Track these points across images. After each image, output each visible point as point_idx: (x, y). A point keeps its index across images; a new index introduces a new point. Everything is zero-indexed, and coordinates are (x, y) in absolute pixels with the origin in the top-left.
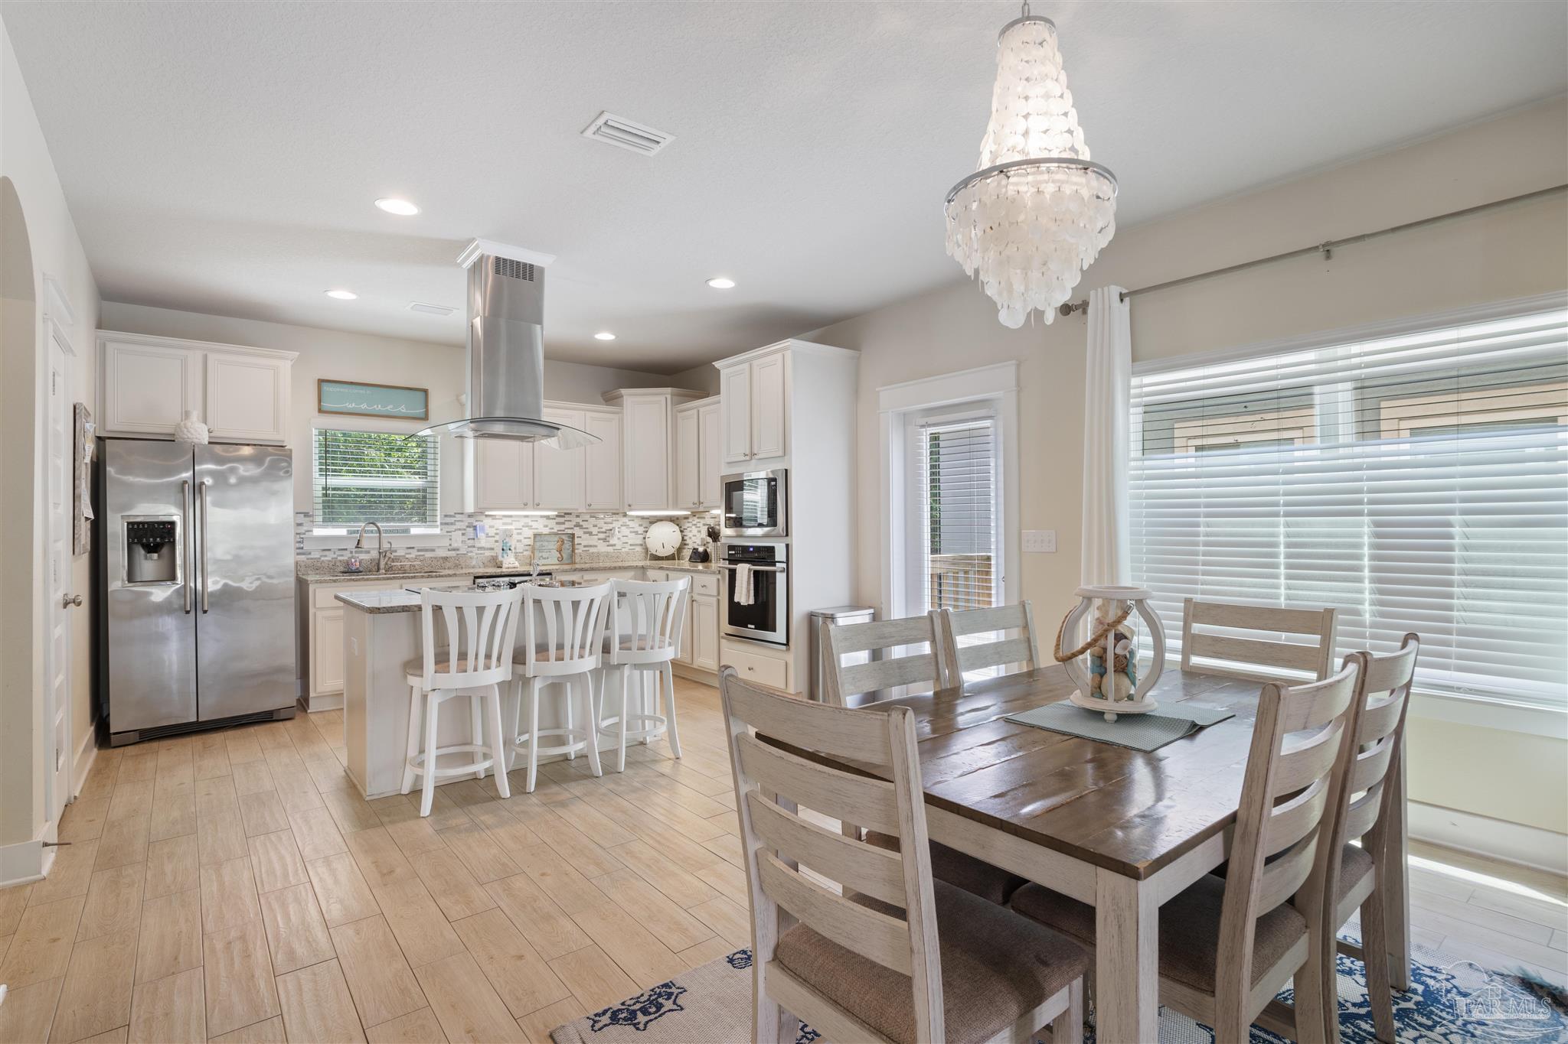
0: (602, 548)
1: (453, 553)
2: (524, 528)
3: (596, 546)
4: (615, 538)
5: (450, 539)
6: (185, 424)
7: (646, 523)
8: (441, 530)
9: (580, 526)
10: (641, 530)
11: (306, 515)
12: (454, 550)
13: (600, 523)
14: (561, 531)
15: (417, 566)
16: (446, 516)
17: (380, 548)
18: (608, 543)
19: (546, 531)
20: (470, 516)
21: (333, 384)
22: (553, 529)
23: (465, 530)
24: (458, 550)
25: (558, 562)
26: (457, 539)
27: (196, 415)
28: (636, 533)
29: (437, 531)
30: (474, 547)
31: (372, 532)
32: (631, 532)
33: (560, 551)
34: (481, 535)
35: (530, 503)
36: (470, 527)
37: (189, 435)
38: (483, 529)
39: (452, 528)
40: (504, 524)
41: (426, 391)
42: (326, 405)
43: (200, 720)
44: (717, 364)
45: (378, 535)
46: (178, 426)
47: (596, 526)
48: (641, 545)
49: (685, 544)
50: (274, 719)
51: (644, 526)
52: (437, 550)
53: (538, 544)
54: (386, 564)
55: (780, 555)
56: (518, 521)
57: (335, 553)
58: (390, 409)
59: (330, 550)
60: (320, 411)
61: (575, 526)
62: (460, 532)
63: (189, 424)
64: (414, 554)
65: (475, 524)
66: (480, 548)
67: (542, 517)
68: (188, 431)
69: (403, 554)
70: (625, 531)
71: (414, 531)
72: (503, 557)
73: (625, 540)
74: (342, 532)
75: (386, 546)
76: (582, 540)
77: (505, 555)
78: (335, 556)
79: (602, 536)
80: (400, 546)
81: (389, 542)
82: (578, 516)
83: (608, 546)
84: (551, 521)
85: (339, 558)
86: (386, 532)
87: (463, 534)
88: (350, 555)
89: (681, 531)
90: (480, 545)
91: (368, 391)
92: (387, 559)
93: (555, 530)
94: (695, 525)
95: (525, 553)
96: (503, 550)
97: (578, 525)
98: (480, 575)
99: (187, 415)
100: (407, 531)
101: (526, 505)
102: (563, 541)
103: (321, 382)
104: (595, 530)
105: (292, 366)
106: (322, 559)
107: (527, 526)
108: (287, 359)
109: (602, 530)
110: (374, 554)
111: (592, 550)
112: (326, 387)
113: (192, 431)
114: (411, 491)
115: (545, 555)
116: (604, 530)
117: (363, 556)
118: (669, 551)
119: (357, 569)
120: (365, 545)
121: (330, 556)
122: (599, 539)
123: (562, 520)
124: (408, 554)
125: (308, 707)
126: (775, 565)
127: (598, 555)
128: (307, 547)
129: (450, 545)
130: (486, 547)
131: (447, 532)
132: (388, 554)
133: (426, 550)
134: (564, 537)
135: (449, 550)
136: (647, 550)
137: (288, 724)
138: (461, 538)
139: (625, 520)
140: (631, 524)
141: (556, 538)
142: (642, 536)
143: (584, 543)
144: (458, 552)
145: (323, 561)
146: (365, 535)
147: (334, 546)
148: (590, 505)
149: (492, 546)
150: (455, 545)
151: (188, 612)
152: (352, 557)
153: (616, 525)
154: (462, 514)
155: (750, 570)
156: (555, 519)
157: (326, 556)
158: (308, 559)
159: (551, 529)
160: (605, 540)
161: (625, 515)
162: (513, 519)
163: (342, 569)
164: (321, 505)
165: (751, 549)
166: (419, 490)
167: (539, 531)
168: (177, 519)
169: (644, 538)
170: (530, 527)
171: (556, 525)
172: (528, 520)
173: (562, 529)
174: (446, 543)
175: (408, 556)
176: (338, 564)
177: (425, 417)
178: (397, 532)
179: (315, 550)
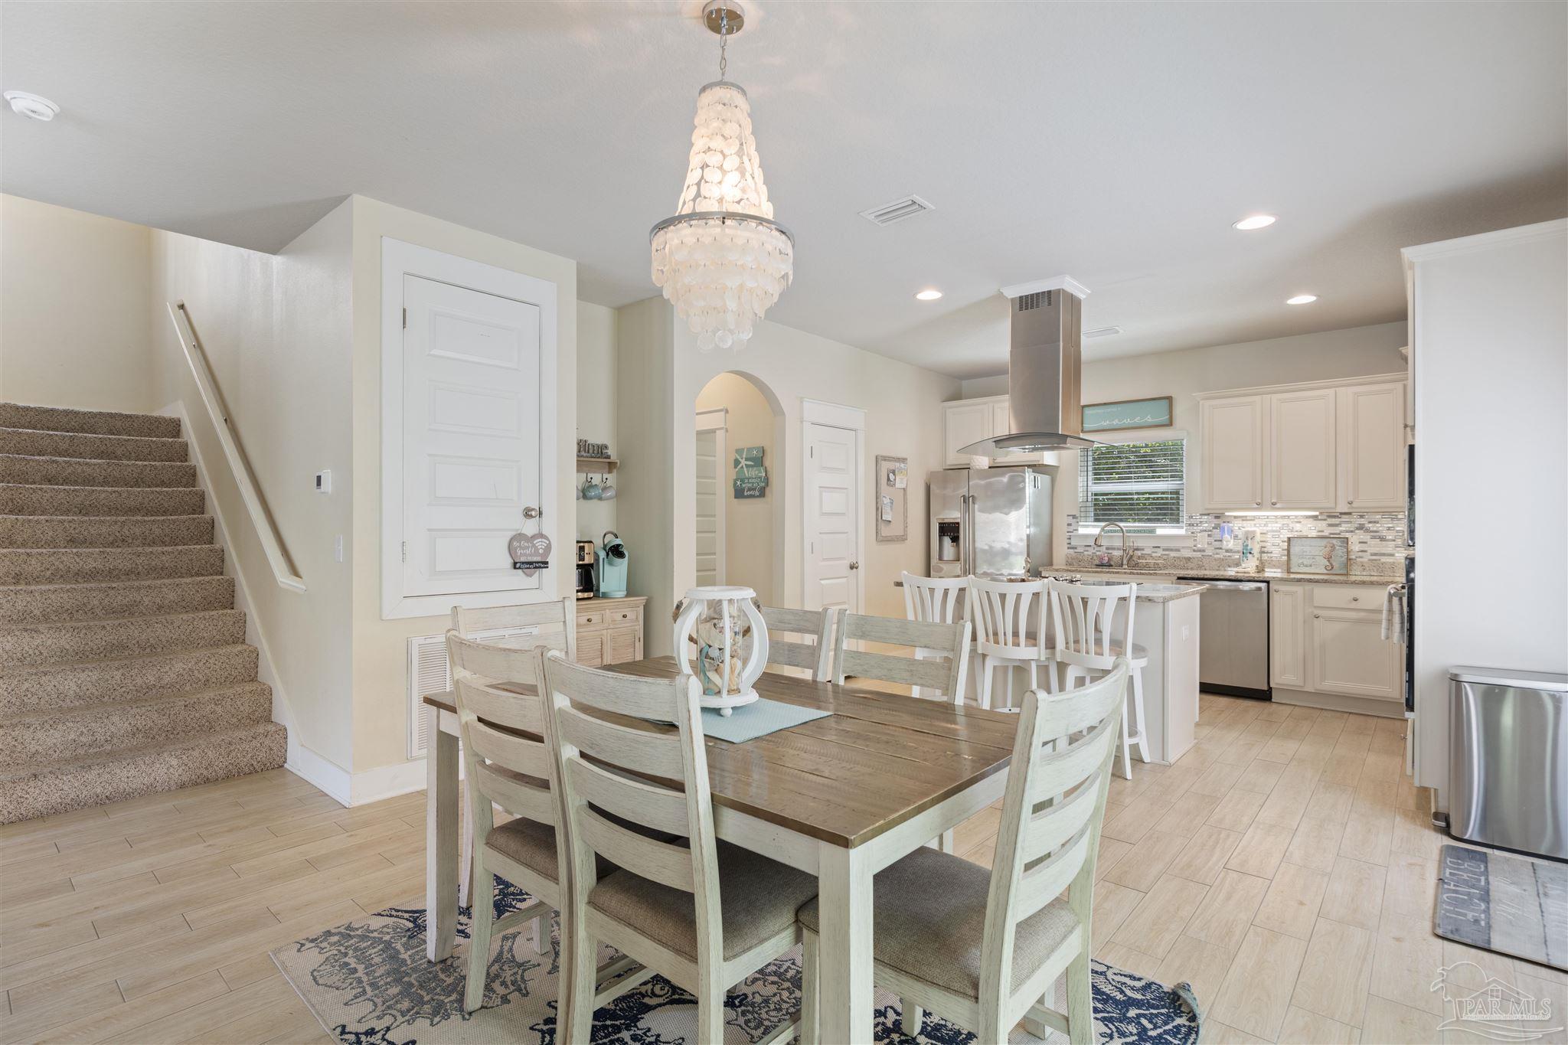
1: (1199, 554)
3: (1393, 555)
5: (1196, 540)
8: (1187, 530)
11: (1074, 517)
12: (1200, 551)
14: (1333, 534)
15: (1160, 565)
16: (1192, 516)
17: (1123, 546)
19: (1312, 534)
20: (1216, 517)
21: (1092, 408)
22: (1322, 531)
23: (1211, 531)
24: (1204, 551)
25: (1326, 572)
26: (1202, 542)
29: (1182, 532)
30: (1221, 549)
31: (1115, 531)
33: (1329, 559)
34: (1226, 536)
35: (1264, 503)
36: (1215, 528)
37: (974, 465)
38: (1229, 530)
39: (1198, 529)
40: (1255, 525)
41: (1169, 399)
42: (1087, 426)
45: (1121, 534)
52: (1181, 550)
53: (1297, 548)
54: (1130, 560)
56: (1277, 522)
57: (1092, 549)
58: (1137, 420)
60: (1083, 431)
61: (1357, 529)
62: (1206, 534)
64: (1160, 552)
65: (1221, 525)
66: (1227, 551)
67: (1307, 517)
68: (972, 462)
69: (1149, 552)
71: (1160, 531)
75: (1130, 544)
78: (1094, 551)
80: (1145, 544)
81: (1133, 541)
82: (1362, 517)
84: (1320, 522)
85: (1098, 553)
86: (1130, 531)
87: (1209, 536)
90: (1225, 547)
91: (1120, 408)
92: (1131, 556)
93: (1326, 533)
96: (1245, 553)
100: (1152, 531)
101: (1258, 504)
102: (1333, 547)
103: (1083, 407)
106: (1085, 553)
107: (1284, 528)
110: (1122, 551)
112: (1087, 411)
114: (1163, 493)
115: (1308, 562)
117: (1112, 552)
119: (1108, 563)
121: (1090, 551)
123: (1334, 521)
124: (1154, 552)
128: (1074, 543)
129: (1196, 546)
131: (1193, 533)
132: (1132, 552)
133: (1172, 550)
134: (1336, 542)
135: (1194, 551)
138: (1207, 539)
141: (1325, 543)
144: (1202, 553)
147: (1091, 543)
150: (1200, 546)
152: (1105, 553)
154: (1208, 514)
157: (1086, 550)
158: (1075, 553)
159: (1318, 531)
163: (1097, 562)
164: (1092, 508)
166: (1171, 493)
167: (1299, 534)
168: (960, 521)
170: (1287, 529)
171: (1330, 528)
172: (1286, 521)
173: (1338, 532)
174: (1190, 543)
175: (1154, 555)
176: (1095, 558)
177: (1170, 423)
178: (1145, 532)
179: (1080, 546)
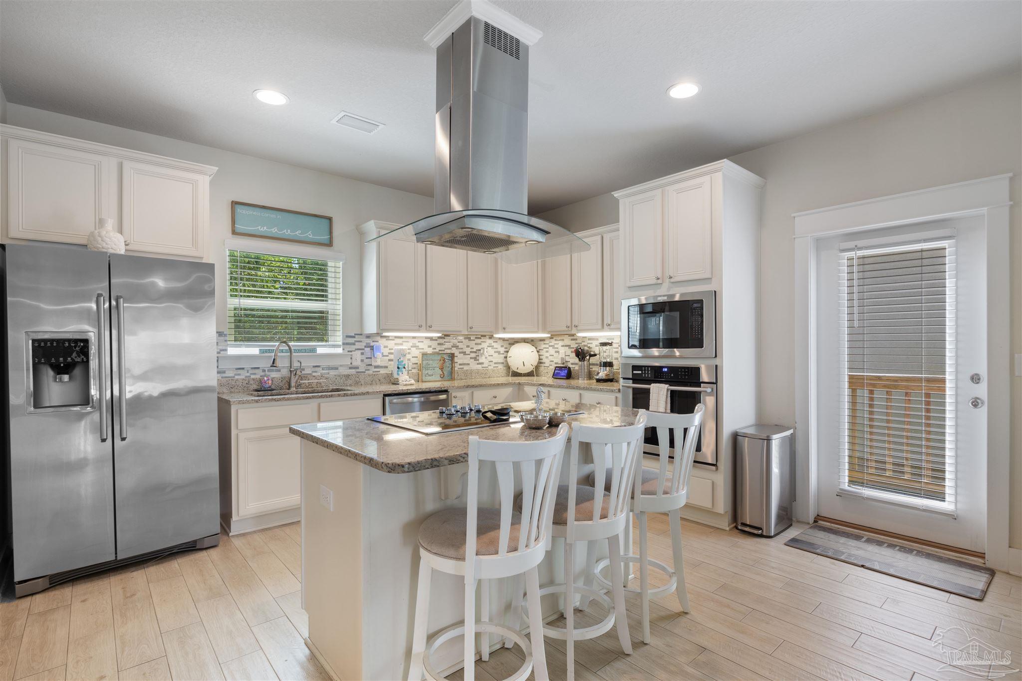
0: (474, 366)
1: (353, 371)
2: (412, 349)
3: (469, 364)
4: (484, 357)
5: (351, 358)
6: (99, 233)
7: (506, 344)
8: (343, 349)
9: (457, 347)
10: (502, 350)
11: (224, 335)
13: (472, 344)
14: (442, 351)
15: (323, 384)
16: (347, 337)
17: (291, 366)
18: (478, 362)
19: (430, 351)
20: (368, 337)
21: (246, 207)
22: (435, 349)
23: (363, 349)
24: (358, 368)
25: (441, 379)
26: (357, 359)
27: (110, 224)
28: (499, 353)
29: (339, 351)
30: (371, 365)
31: (284, 351)
32: (495, 352)
33: (442, 369)
34: (378, 355)
35: (424, 325)
36: (368, 347)
37: (104, 245)
38: (379, 348)
39: (353, 348)
40: (396, 344)
41: (330, 219)
42: (239, 227)
43: (119, 558)
44: (616, 194)
45: (289, 354)
46: (92, 234)
47: (469, 347)
48: (503, 363)
49: (541, 363)
50: (197, 548)
51: (505, 346)
52: (339, 368)
53: (424, 362)
54: (297, 381)
55: (704, 376)
56: (408, 342)
57: (248, 372)
58: (298, 234)
59: (243, 369)
60: (234, 232)
61: (453, 347)
62: (360, 352)
63: (104, 233)
64: (320, 372)
65: (372, 344)
66: (376, 367)
67: (427, 338)
68: (102, 240)
69: (311, 372)
70: (491, 351)
71: (320, 351)
72: (398, 374)
73: (490, 359)
74: (253, 350)
75: (296, 364)
76: (460, 359)
77: (400, 373)
78: (248, 374)
79: (473, 355)
80: (308, 365)
81: (298, 361)
82: (455, 338)
83: (478, 364)
84: (435, 342)
85: (253, 377)
86: (296, 351)
87: (362, 354)
88: (263, 374)
89: (538, 352)
90: (376, 364)
91: (279, 215)
92: (297, 377)
93: (437, 350)
94: (551, 346)
95: (414, 371)
96: (398, 368)
97: (455, 346)
98: (389, 393)
99: (101, 223)
100: (313, 350)
101: (420, 326)
102: (444, 360)
103: (234, 204)
104: (468, 350)
105: (210, 182)
106: (237, 377)
107: (415, 347)
108: (205, 174)
109: (473, 350)
110: (285, 372)
111: (466, 368)
112: (239, 210)
113: (107, 240)
115: (430, 372)
116: (475, 350)
117: (274, 375)
118: (529, 368)
119: (270, 387)
120: (279, 363)
121: (243, 375)
122: (471, 358)
123: (441, 341)
124: (315, 372)
125: (230, 532)
126: (700, 386)
127: (471, 372)
128: (224, 365)
129: (351, 363)
130: (382, 365)
131: (349, 351)
132: (298, 372)
133: (331, 369)
134: (445, 356)
135: (350, 368)
136: (508, 367)
137: (212, 552)
138: (361, 357)
139: (491, 341)
140: (495, 345)
141: (439, 357)
142: (503, 356)
143: (460, 361)
144: (358, 370)
145: (237, 380)
146: (279, 354)
147: (246, 366)
148: (471, 328)
149: (386, 365)
150: (355, 364)
151: (104, 440)
152: (265, 376)
153: (484, 345)
154: (361, 335)
155: (668, 390)
156: (437, 340)
157: (239, 375)
158: (222, 377)
159: (433, 349)
160: (475, 359)
161: (491, 337)
162: (404, 340)
163: (255, 387)
164: (233, 324)
165: (666, 370)
166: (319, 312)
167: (425, 351)
168: (92, 337)
169: (506, 357)
170: (417, 347)
171: (439, 346)
172: (415, 341)
173: (444, 349)
174: (347, 362)
175: (314, 374)
176: (252, 382)
177: (329, 244)
178: (305, 351)
179: (229, 369)
